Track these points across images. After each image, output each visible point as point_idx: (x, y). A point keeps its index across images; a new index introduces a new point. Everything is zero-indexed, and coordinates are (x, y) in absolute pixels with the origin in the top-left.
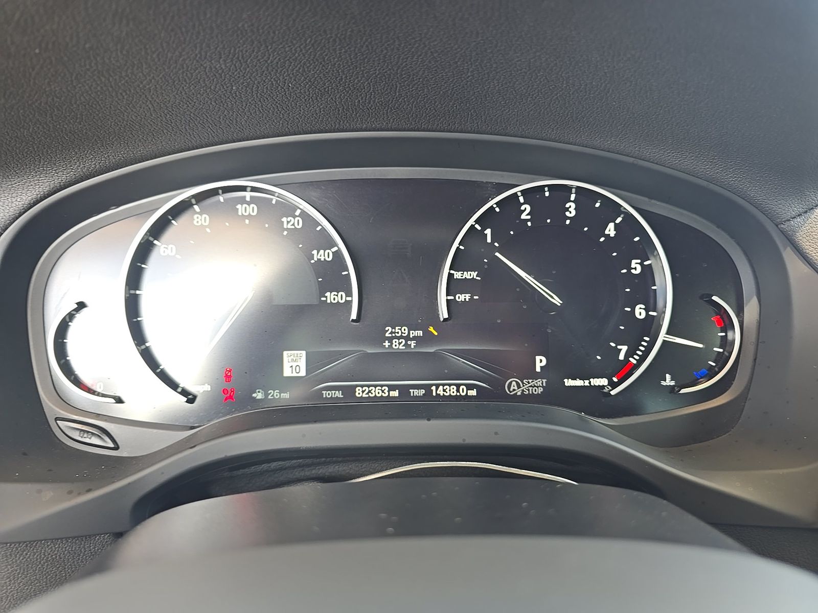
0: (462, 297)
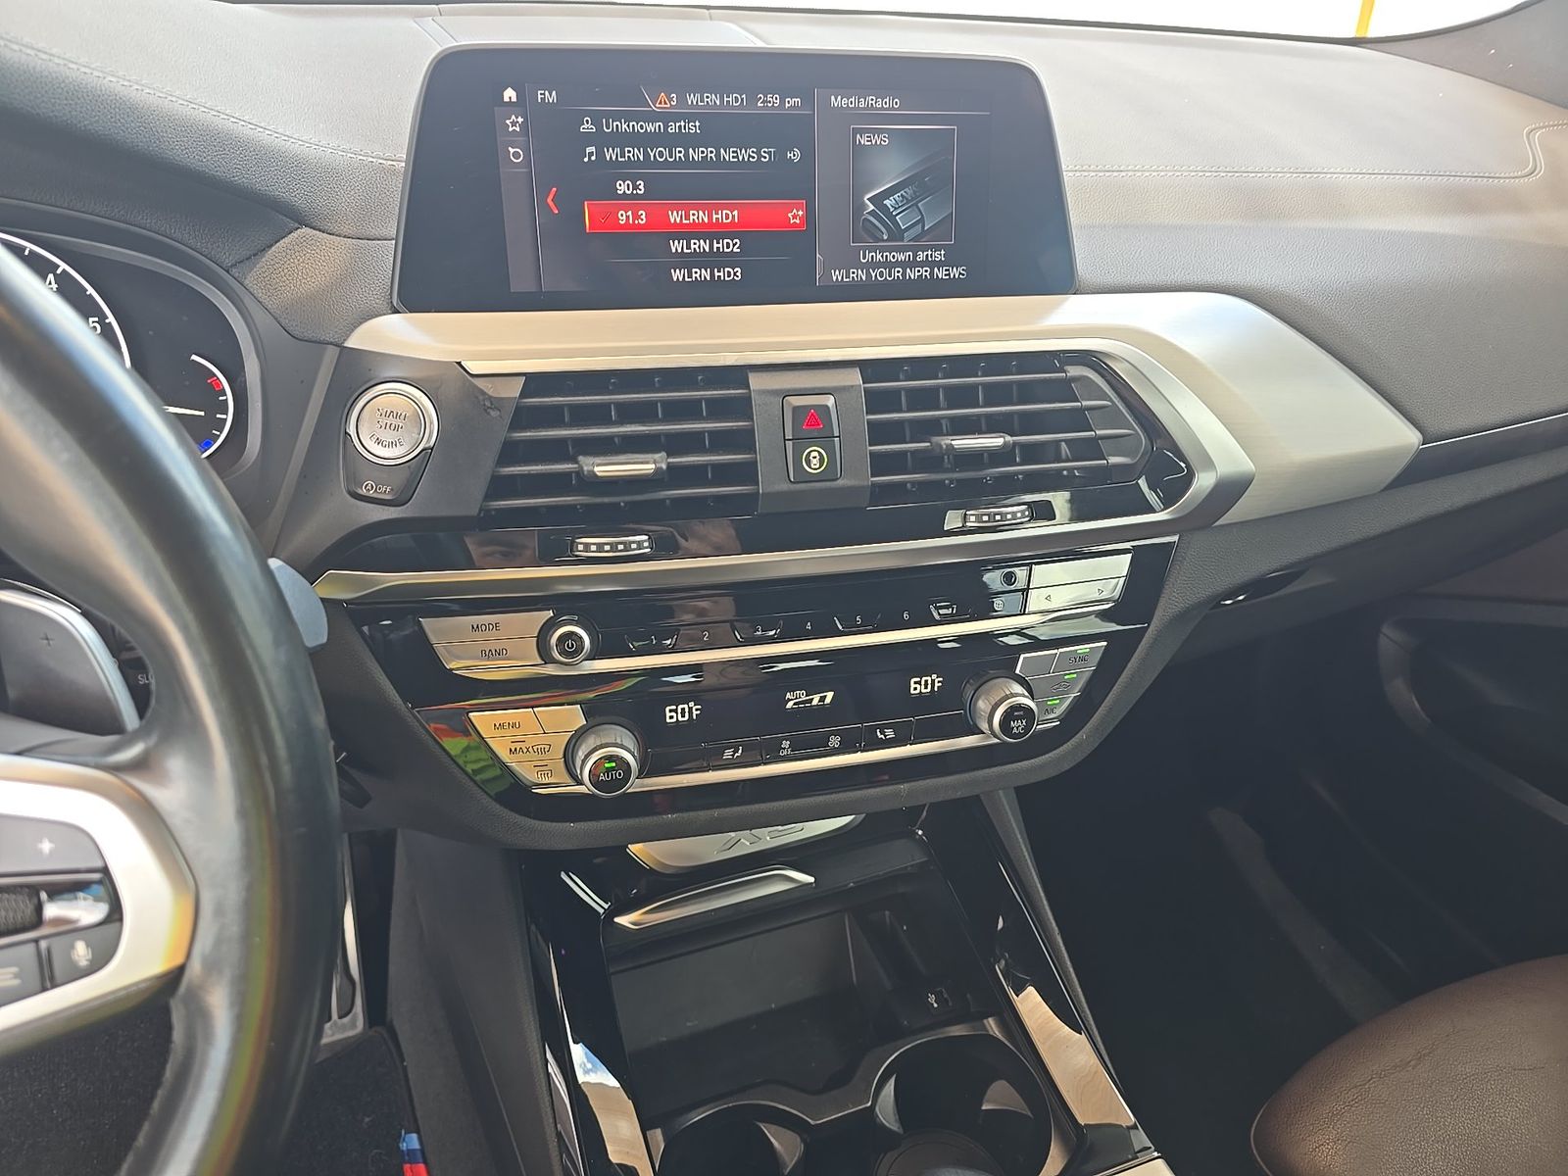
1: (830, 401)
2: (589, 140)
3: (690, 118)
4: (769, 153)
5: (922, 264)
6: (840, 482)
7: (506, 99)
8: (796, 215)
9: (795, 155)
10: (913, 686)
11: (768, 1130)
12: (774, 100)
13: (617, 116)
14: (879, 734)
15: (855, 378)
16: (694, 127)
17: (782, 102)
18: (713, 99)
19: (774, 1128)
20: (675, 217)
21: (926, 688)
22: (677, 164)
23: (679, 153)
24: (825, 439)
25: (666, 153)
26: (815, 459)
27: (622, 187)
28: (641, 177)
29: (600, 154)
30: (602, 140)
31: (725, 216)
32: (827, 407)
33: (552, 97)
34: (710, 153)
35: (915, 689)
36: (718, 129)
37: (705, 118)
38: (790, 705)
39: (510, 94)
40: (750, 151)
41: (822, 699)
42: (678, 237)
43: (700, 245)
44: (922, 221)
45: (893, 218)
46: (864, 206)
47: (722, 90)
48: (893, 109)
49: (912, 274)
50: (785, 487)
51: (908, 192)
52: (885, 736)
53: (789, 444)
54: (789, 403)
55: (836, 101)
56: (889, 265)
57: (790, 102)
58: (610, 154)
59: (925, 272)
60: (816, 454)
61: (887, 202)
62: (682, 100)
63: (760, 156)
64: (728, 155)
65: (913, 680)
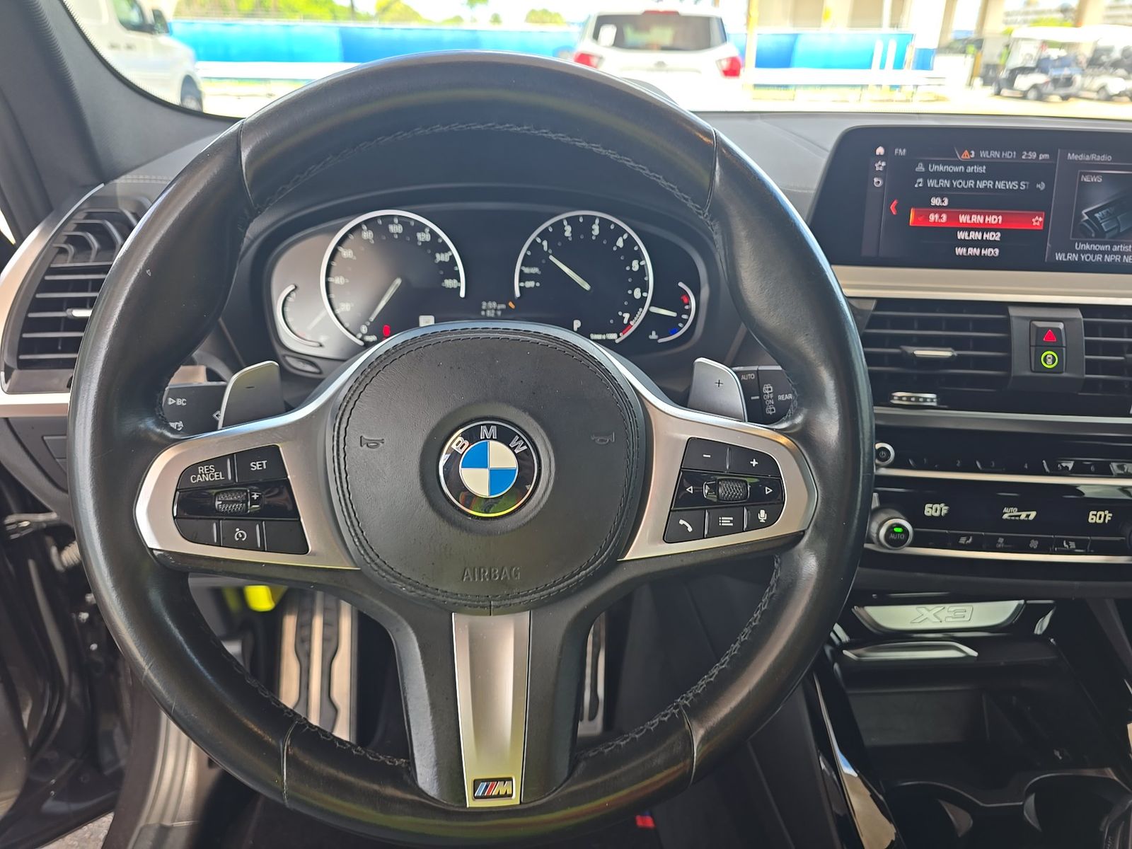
0: (530, 284)
1: (1061, 326)
2: (920, 175)
3: (981, 164)
4: (1026, 185)
5: (1116, 253)
6: (1065, 375)
7: (877, 153)
8: (1038, 221)
9: (1042, 186)
10: (1091, 516)
11: (949, 809)
12: (1033, 155)
13: (938, 163)
14: (1065, 544)
15: (1078, 314)
16: (983, 169)
17: (1038, 156)
18: (995, 154)
19: (952, 806)
20: (963, 219)
21: (1100, 519)
22: (970, 189)
23: (971, 183)
24: (1056, 348)
25: (963, 183)
26: (1049, 359)
27: (935, 201)
28: (947, 196)
29: (925, 183)
30: (927, 175)
31: (993, 219)
32: (1059, 329)
33: (903, 152)
34: (990, 184)
35: (1092, 519)
36: (996, 171)
37: (989, 164)
38: (1005, 516)
39: (880, 151)
40: (1014, 183)
41: (1028, 516)
42: (963, 229)
43: (976, 235)
44: (1118, 227)
45: (1099, 225)
46: (1083, 217)
47: (1001, 149)
48: (1107, 161)
49: (1109, 259)
50: (1028, 373)
51: (1111, 210)
52: (1069, 546)
53: (1033, 349)
54: (1033, 324)
55: (1072, 157)
56: (1094, 253)
57: (1042, 157)
58: (932, 183)
59: (1117, 258)
60: (1051, 356)
61: (1097, 215)
62: (977, 155)
63: (1019, 186)
64: (1000, 185)
65: (1092, 513)
